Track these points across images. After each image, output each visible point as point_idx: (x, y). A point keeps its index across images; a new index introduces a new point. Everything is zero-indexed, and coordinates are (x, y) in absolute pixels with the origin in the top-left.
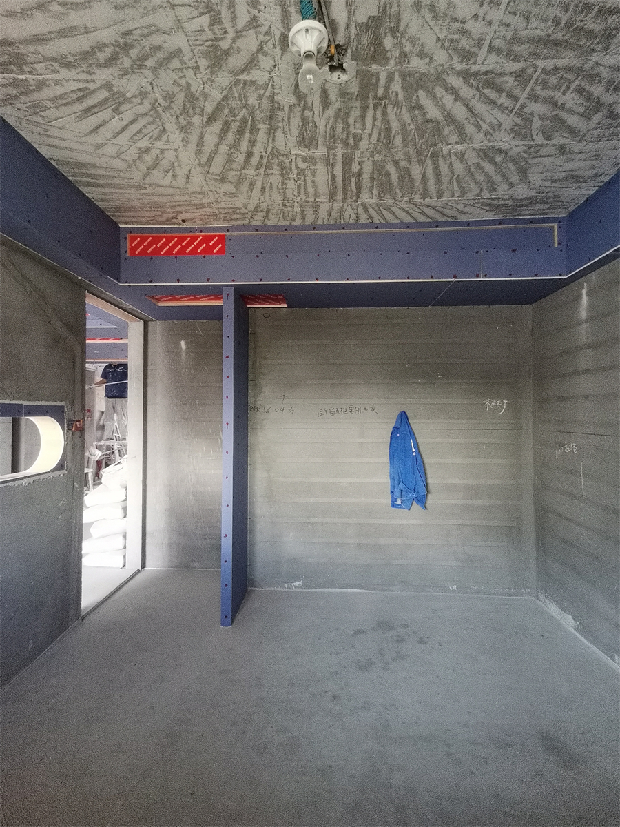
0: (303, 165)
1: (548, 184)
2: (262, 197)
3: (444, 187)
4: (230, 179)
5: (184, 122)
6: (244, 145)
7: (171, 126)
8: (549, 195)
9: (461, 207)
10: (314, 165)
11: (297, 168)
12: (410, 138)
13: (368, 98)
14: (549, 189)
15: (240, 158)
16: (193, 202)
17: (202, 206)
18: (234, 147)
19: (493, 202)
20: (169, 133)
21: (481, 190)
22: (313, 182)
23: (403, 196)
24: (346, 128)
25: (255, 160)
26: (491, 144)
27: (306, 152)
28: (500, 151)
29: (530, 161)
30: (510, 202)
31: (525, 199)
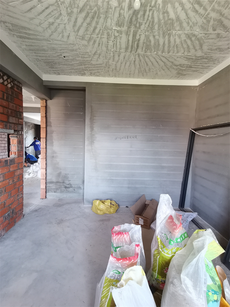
0: (117, 34)
1: (209, 51)
2: (98, 48)
3: (171, 49)
4: (86, 39)
5: (69, 11)
6: (94, 24)
7: (64, 12)
8: (208, 56)
9: (176, 58)
10: (121, 34)
11: (114, 35)
12: (161, 26)
13: (147, 6)
14: (209, 53)
15: (92, 29)
16: (69, 48)
17: (73, 50)
18: (89, 24)
19: (188, 57)
20: (63, 16)
21: (184, 52)
22: (120, 42)
23: (154, 51)
24: (137, 19)
25: (97, 31)
26: (191, 32)
27: (118, 29)
28: (194, 35)
29: (205, 41)
30: (194, 58)
31: (200, 57)
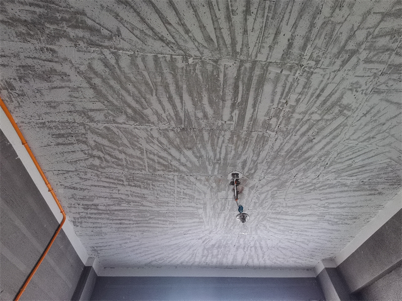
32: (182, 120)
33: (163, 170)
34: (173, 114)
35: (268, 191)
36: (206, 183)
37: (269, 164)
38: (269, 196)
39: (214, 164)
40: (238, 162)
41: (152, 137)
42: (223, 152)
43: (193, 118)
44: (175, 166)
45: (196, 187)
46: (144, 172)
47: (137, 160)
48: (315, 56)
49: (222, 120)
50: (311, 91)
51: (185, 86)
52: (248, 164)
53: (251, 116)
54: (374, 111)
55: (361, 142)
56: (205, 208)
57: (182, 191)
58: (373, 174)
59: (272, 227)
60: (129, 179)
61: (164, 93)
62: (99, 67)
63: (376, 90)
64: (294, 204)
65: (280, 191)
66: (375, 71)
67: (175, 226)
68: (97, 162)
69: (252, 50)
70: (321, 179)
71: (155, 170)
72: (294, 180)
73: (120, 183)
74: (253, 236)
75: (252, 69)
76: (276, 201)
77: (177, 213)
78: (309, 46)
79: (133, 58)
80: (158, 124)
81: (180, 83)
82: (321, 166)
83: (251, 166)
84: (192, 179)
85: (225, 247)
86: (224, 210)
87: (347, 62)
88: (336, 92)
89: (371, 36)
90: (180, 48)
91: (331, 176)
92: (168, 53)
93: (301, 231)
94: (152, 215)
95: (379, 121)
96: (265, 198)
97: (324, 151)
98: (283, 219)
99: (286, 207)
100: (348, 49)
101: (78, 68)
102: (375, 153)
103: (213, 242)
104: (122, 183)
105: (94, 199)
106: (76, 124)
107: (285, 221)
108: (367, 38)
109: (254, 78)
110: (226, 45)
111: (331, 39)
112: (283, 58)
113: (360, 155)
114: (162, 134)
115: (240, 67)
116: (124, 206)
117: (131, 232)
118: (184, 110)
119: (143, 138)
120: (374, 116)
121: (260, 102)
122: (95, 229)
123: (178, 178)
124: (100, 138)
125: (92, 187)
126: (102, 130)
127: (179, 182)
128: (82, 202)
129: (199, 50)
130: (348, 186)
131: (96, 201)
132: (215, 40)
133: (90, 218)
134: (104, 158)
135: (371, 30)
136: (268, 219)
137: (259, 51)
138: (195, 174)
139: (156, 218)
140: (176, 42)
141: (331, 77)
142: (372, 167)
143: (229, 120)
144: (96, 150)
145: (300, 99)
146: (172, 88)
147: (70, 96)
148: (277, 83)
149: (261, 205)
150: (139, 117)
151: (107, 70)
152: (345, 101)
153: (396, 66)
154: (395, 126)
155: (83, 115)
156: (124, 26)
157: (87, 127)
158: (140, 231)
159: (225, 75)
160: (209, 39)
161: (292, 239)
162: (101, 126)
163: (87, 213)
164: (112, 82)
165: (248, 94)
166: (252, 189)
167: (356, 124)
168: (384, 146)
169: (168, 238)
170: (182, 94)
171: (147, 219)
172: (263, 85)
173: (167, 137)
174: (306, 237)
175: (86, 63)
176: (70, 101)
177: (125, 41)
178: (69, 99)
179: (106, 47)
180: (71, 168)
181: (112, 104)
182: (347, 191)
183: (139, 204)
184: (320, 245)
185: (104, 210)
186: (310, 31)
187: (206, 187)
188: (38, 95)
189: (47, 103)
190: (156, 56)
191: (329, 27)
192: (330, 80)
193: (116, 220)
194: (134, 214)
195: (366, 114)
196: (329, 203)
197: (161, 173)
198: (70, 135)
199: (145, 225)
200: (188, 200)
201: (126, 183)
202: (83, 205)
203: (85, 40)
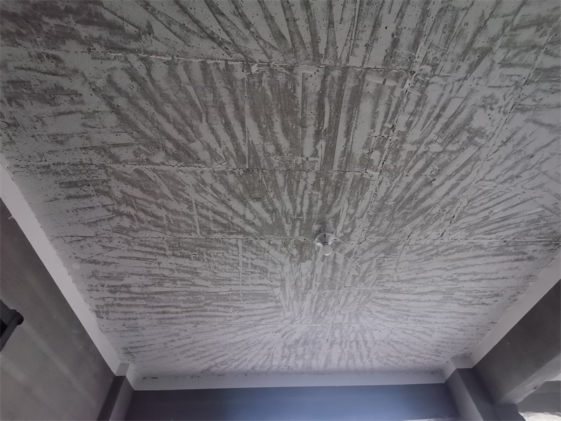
32: (245, 157)
33: (222, 232)
34: (231, 148)
35: (372, 259)
36: (284, 249)
37: (372, 219)
38: (373, 266)
39: (294, 221)
40: (328, 218)
41: (204, 183)
42: (306, 202)
43: (261, 154)
44: (238, 226)
45: (270, 256)
46: (194, 235)
47: (183, 218)
48: (430, 57)
49: (302, 156)
50: (427, 110)
51: (247, 107)
52: (342, 221)
53: (343, 149)
54: (518, 137)
55: (501, 183)
56: (283, 287)
57: (250, 261)
58: (519, 230)
59: (379, 312)
60: (173, 247)
61: (219, 118)
62: (123, 80)
63: (519, 107)
64: (409, 277)
65: (389, 259)
66: (517, 79)
67: (241, 314)
68: (126, 222)
69: (342, 52)
70: (446, 240)
71: (210, 232)
72: (408, 241)
73: (160, 252)
74: (353, 325)
75: (343, 79)
76: (384, 273)
77: (244, 294)
78: (422, 44)
79: (171, 65)
80: (212, 163)
81: (240, 102)
82: (446, 220)
83: (347, 223)
84: (263, 244)
85: (314, 343)
86: (311, 288)
87: (476, 66)
88: (462, 110)
89: (509, 28)
90: (238, 50)
91: (459, 235)
92: (222, 57)
93: (421, 316)
94: (208, 299)
95: (525, 153)
96: (368, 268)
97: (448, 199)
98: (395, 300)
99: (399, 281)
100: (477, 47)
101: (94, 83)
102: (521, 199)
103: (296, 336)
104: (163, 252)
105: (124, 277)
106: (93, 167)
107: (397, 302)
108: (503, 30)
109: (346, 93)
110: (304, 45)
111: (452, 33)
112: (386, 62)
113: (500, 203)
114: (218, 178)
115: (325, 77)
116: (168, 286)
117: (179, 324)
118: (247, 142)
119: (191, 186)
120: (518, 144)
121: (356, 128)
122: (127, 322)
123: (243, 243)
124: (129, 187)
125: (121, 260)
126: (130, 175)
127: (244, 249)
128: (107, 282)
129: (265, 52)
130: (485, 249)
131: (127, 281)
132: (288, 37)
133: (119, 305)
134: (136, 216)
135: (510, 18)
136: (374, 300)
137: (351, 53)
138: (267, 236)
139: (213, 303)
140: (233, 40)
141: (455, 90)
142: (519, 220)
143: (312, 156)
144: (124, 205)
145: (412, 122)
146: (230, 110)
147: (84, 125)
148: (378, 99)
149: (363, 279)
150: (184, 155)
151: (135, 85)
152: (475, 124)
153: (546, 70)
154: (548, 158)
155: (103, 153)
156: (157, 18)
157: (110, 171)
158: (192, 322)
159: (304, 90)
160: (279, 36)
161: (408, 328)
162: (129, 169)
163: (115, 299)
164: (143, 103)
165: (338, 117)
166: (349, 257)
167: (492, 157)
168: (533, 189)
169: (232, 332)
170: (244, 119)
171: (201, 304)
172: (359, 102)
173: (225, 183)
174: (429, 326)
175: (105, 76)
176: (84, 133)
177: (159, 40)
178: (81, 129)
179: (133, 51)
180: (90, 232)
181: (145, 136)
182: (483, 256)
183: (189, 283)
184: (448, 336)
185: (139, 294)
186: (422, 22)
187: (283, 256)
188: (38, 125)
189: (51, 137)
190: (204, 63)
191: (448, 16)
192: (453, 92)
193: (157, 307)
194: (182, 298)
195: (507, 141)
196: (459, 275)
197: (218, 236)
198: (86, 183)
199: (198, 313)
200: (259, 275)
201: (169, 253)
202: (108, 286)
203: (102, 42)
